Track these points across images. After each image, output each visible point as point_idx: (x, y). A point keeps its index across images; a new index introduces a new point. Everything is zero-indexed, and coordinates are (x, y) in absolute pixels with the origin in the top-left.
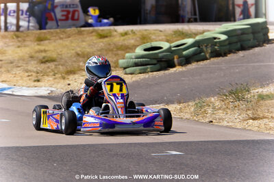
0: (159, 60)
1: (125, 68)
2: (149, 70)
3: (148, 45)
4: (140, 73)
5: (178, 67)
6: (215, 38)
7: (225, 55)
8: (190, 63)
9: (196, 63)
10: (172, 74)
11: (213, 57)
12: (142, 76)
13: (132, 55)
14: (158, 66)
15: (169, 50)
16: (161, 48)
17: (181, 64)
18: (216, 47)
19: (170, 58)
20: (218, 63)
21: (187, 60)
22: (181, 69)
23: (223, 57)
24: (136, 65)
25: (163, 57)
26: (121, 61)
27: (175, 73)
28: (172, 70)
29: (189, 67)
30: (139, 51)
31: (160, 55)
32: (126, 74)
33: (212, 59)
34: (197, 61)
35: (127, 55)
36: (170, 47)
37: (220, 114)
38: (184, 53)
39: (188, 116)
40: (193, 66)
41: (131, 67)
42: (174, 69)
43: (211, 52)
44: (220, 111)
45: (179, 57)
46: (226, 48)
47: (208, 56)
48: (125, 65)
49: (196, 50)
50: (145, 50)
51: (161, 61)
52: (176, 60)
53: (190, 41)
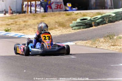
0: (86, 24)
1: (72, 27)
2: (82, 28)
3: (82, 18)
4: (78, 29)
5: (94, 27)
6: (110, 15)
7: (114, 22)
8: (99, 25)
9: (101, 25)
10: (91, 29)
11: (109, 23)
12: (78, 30)
13: (75, 22)
14: (85, 27)
15: (90, 20)
16: (87, 19)
17: (95, 26)
18: (111, 19)
19: (91, 23)
20: (110, 25)
21: (98, 24)
22: (94, 28)
23: (113, 22)
24: (77, 26)
25: (88, 23)
26: (71, 25)
27: (92, 29)
28: (91, 28)
29: (99, 27)
30: (78, 20)
31: (87, 22)
32: (73, 30)
33: (109, 24)
34: (102, 24)
35: (73, 22)
36: (91, 19)
37: (101, 44)
38: (97, 21)
39: (89, 45)
40: (100, 26)
41: (75, 27)
42: (92, 28)
43: (108, 21)
44: (102, 43)
45: (95, 23)
46: (114, 19)
47: (107, 22)
48: (72, 26)
49: (102, 20)
50: (81, 20)
51: (87, 24)
52: (93, 24)
53: (99, 16)
